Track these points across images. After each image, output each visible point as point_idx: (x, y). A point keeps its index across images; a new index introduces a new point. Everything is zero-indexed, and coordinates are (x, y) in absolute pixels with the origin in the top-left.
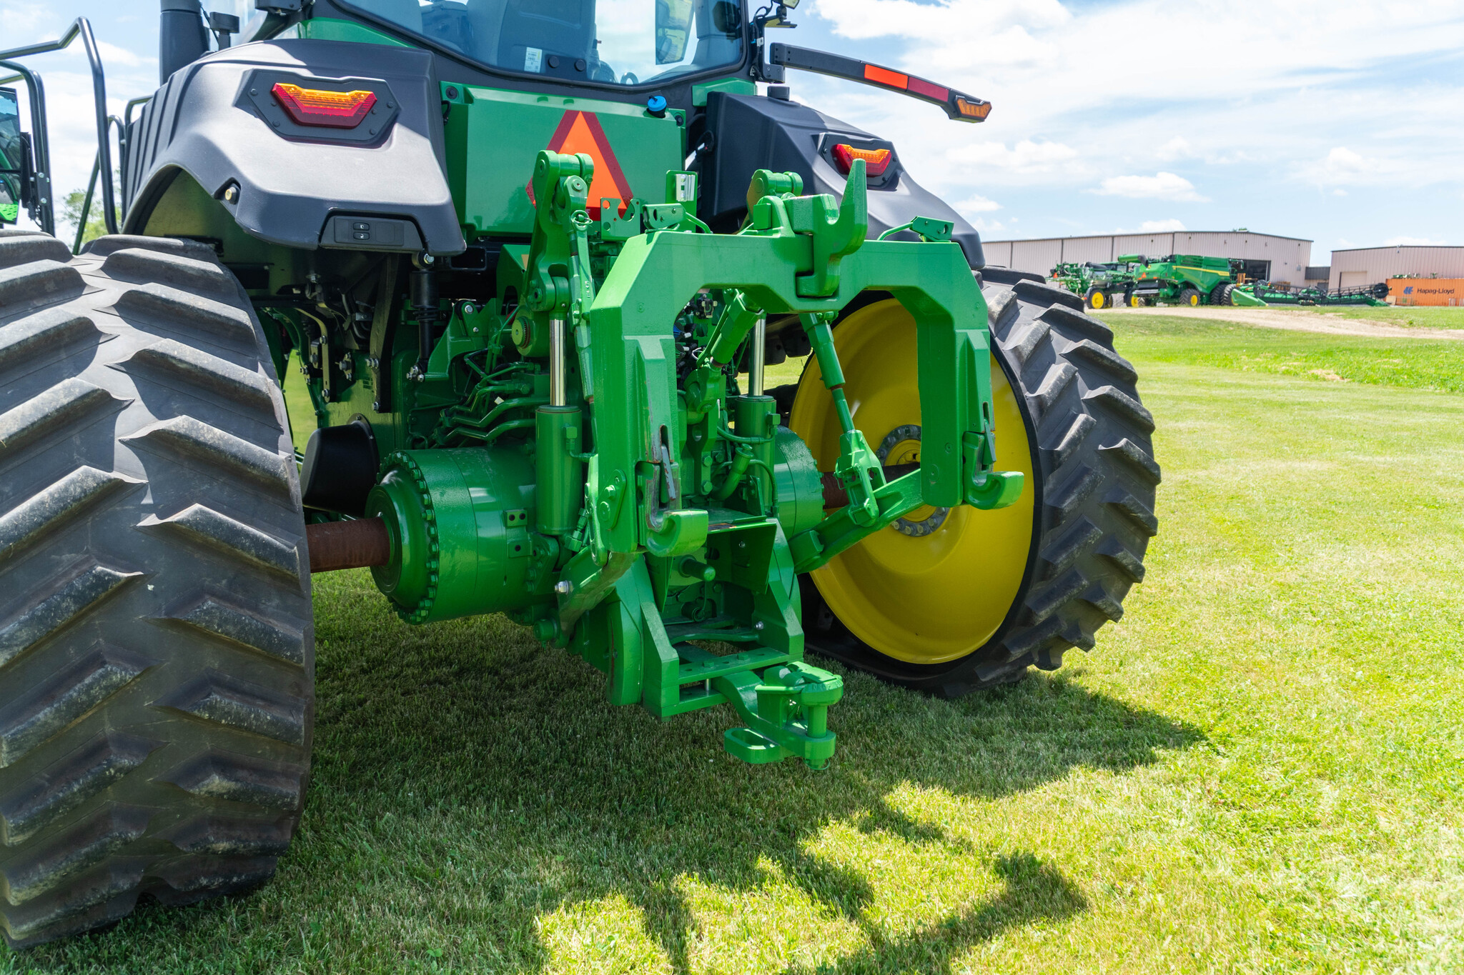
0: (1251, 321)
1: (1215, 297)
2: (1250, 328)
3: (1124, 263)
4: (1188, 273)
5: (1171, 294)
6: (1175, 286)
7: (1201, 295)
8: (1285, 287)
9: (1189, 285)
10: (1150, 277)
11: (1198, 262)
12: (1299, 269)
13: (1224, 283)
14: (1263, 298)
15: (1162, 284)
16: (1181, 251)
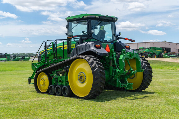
0: (166, 61)
1: (160, 56)
2: (166, 62)
3: (140, 49)
4: (154, 51)
5: (151, 55)
6: (151, 54)
7: (157, 55)
8: (174, 53)
9: (154, 53)
10: (146, 52)
11: (155, 48)
12: (177, 50)
13: (161, 53)
14: (169, 56)
15: (149, 53)
16: (152, 46)
